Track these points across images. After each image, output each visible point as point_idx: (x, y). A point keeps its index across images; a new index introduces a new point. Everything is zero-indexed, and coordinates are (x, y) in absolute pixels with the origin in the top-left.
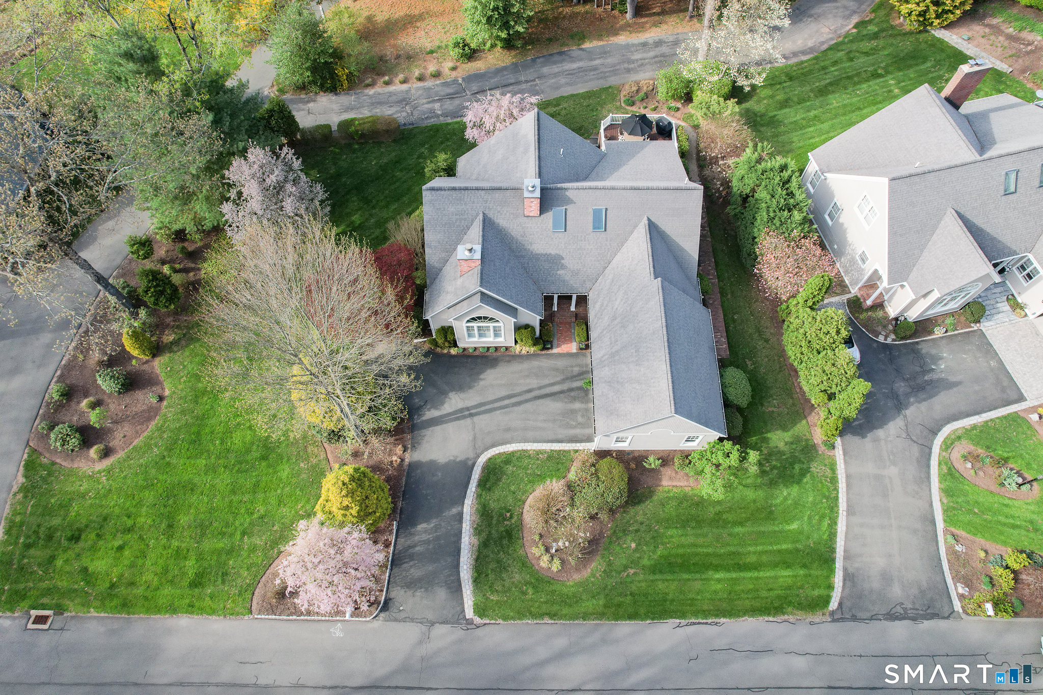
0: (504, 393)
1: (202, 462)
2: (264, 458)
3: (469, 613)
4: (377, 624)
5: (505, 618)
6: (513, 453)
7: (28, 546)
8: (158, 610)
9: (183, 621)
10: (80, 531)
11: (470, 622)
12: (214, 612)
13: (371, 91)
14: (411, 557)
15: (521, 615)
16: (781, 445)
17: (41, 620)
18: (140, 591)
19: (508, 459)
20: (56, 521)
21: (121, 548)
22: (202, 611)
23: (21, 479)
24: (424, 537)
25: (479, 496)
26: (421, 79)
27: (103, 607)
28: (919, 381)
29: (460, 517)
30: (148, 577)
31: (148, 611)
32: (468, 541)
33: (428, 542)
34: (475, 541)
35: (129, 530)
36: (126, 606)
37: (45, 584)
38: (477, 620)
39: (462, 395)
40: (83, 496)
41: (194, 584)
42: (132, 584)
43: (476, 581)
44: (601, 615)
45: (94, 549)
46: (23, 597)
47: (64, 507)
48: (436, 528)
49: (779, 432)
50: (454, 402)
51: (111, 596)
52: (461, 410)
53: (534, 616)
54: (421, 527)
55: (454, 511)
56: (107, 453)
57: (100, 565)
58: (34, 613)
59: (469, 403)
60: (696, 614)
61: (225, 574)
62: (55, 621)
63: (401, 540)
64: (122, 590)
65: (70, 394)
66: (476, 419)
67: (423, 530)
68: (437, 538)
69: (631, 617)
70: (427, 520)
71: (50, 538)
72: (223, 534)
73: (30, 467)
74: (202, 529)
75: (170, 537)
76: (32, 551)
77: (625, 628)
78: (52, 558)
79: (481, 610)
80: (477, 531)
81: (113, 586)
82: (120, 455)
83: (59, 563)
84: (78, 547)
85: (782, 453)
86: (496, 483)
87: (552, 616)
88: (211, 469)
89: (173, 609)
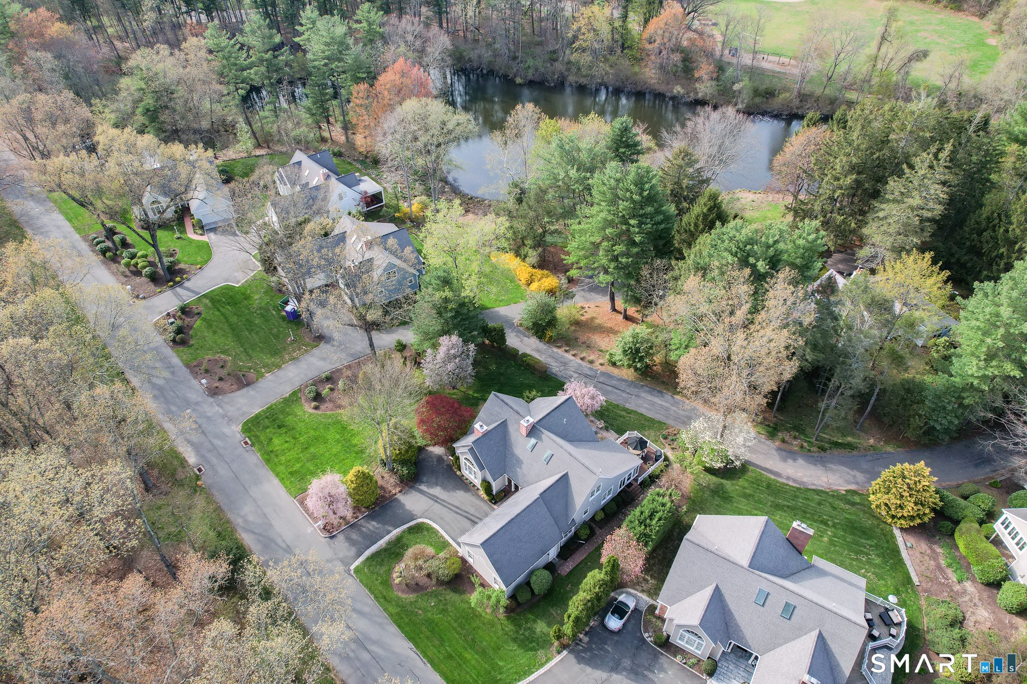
0: (457, 504)
1: (338, 436)
2: (357, 453)
3: (352, 567)
4: (323, 540)
5: (361, 581)
6: (433, 528)
7: (267, 417)
8: (273, 470)
9: (276, 481)
10: (283, 426)
11: (349, 570)
12: (286, 487)
13: (555, 350)
14: (359, 530)
15: (366, 586)
16: (538, 630)
17: (246, 443)
18: (276, 460)
19: (429, 529)
20: (281, 417)
21: (287, 442)
22: (284, 483)
23: (288, 395)
24: (371, 527)
25: (404, 532)
26: (582, 359)
27: (262, 455)
28: (639, 670)
29: (389, 532)
30: (283, 458)
31: (271, 469)
32: (382, 543)
33: (369, 530)
34: (384, 546)
35: (294, 438)
36: (268, 461)
37: (258, 434)
38: (352, 572)
39: (442, 491)
40: (296, 416)
41: (291, 473)
42: (277, 456)
43: (368, 559)
44: (391, 615)
45: (280, 435)
46: (249, 432)
47: (288, 414)
48: (377, 528)
49: (544, 624)
50: (437, 491)
51: (268, 454)
52: (435, 496)
53: (370, 590)
54: (374, 523)
55: (390, 528)
56: (316, 408)
57: (276, 441)
58: (247, 439)
59: (441, 497)
60: (423, 652)
61: (302, 479)
62: (248, 448)
63: (362, 521)
64: (272, 455)
65: (328, 379)
66: (436, 504)
67: (373, 525)
68: (374, 532)
69: (399, 627)
70: (378, 522)
71: (274, 420)
72: (317, 465)
73: (294, 393)
74: (314, 457)
75: (302, 452)
76: (266, 420)
77: (393, 629)
78: (268, 427)
79: (357, 570)
80: (389, 543)
81: (272, 451)
82: (319, 412)
83: (268, 431)
84: (278, 430)
85: (534, 632)
86: (414, 533)
87: (376, 597)
88: (338, 441)
89: (277, 475)
